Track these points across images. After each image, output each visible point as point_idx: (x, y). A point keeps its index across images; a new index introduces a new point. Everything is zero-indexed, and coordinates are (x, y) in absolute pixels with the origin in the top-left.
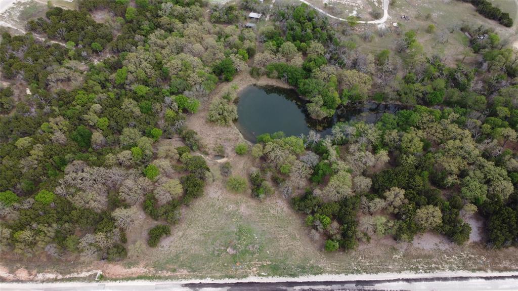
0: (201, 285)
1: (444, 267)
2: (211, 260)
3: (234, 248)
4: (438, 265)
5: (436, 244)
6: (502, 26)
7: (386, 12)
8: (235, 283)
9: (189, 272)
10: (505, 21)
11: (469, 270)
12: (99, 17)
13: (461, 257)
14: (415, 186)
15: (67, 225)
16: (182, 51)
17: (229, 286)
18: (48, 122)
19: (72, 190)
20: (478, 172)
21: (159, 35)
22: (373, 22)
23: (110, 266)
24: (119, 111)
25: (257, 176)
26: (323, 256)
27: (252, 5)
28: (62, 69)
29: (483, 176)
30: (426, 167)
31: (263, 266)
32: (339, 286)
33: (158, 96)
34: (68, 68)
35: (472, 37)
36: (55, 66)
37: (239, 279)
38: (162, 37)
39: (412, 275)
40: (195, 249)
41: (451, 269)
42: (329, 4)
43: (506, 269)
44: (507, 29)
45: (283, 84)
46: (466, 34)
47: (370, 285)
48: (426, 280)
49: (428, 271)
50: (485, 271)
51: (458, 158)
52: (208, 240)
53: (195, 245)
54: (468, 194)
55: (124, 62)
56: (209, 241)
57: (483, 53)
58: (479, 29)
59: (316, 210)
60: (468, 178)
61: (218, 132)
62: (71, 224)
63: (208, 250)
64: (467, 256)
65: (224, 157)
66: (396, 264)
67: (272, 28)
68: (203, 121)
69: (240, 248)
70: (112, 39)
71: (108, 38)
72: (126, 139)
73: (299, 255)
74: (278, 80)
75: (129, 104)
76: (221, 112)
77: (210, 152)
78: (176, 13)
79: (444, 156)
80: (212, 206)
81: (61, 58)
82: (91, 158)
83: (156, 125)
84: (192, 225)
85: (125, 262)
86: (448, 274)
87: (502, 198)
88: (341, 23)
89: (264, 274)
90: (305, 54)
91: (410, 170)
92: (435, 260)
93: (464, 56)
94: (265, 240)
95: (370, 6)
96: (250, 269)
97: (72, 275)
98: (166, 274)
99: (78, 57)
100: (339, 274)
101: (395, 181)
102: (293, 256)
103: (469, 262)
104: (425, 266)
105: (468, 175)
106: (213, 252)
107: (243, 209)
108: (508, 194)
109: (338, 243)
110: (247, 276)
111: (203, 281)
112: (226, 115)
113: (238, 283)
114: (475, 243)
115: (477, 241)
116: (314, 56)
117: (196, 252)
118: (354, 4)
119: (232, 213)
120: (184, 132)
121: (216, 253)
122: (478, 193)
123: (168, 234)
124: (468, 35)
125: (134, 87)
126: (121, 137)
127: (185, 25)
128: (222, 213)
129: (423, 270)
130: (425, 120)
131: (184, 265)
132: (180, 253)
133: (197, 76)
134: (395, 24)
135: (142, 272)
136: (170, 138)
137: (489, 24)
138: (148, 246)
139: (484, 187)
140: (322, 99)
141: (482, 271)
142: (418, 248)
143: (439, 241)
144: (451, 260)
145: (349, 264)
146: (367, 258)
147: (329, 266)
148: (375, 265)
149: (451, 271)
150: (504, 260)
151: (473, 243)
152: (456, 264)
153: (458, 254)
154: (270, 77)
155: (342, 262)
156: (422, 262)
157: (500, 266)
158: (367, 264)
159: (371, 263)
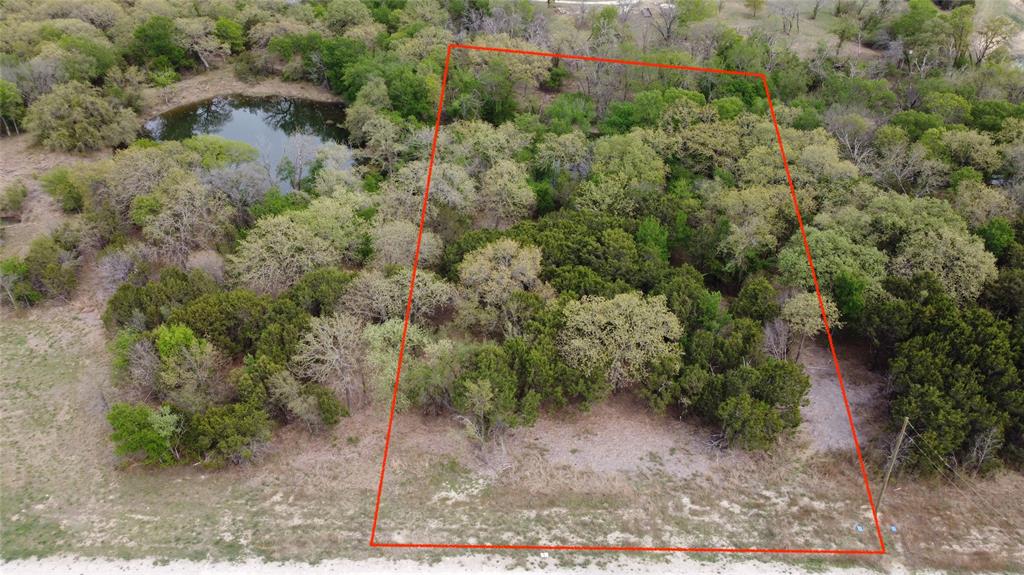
1: (663, 545)
4: (640, 534)
5: (653, 457)
11: (793, 562)
13: (758, 506)
26: (112, 485)
45: (319, 92)
60: (808, 229)
61: (43, 165)
64: (793, 502)
65: (17, 222)
66: (433, 524)
73: (11, 478)
90: (393, 28)
92: (627, 514)
103: (796, 528)
104: (570, 537)
114: (840, 457)
115: (844, 448)
122: (848, 268)
130: (683, 115)
139: (873, 253)
140: (384, 87)
141: (860, 566)
142: (565, 468)
143: (671, 444)
144: (706, 519)
145: (208, 518)
146: (308, 498)
147: (111, 524)
148: (328, 528)
149: (698, 563)
150: (975, 525)
151: (826, 455)
152: (731, 535)
153: (749, 495)
154: (287, 79)
155: (179, 512)
156: (563, 523)
157: (956, 547)
158: (291, 523)
159: (316, 520)
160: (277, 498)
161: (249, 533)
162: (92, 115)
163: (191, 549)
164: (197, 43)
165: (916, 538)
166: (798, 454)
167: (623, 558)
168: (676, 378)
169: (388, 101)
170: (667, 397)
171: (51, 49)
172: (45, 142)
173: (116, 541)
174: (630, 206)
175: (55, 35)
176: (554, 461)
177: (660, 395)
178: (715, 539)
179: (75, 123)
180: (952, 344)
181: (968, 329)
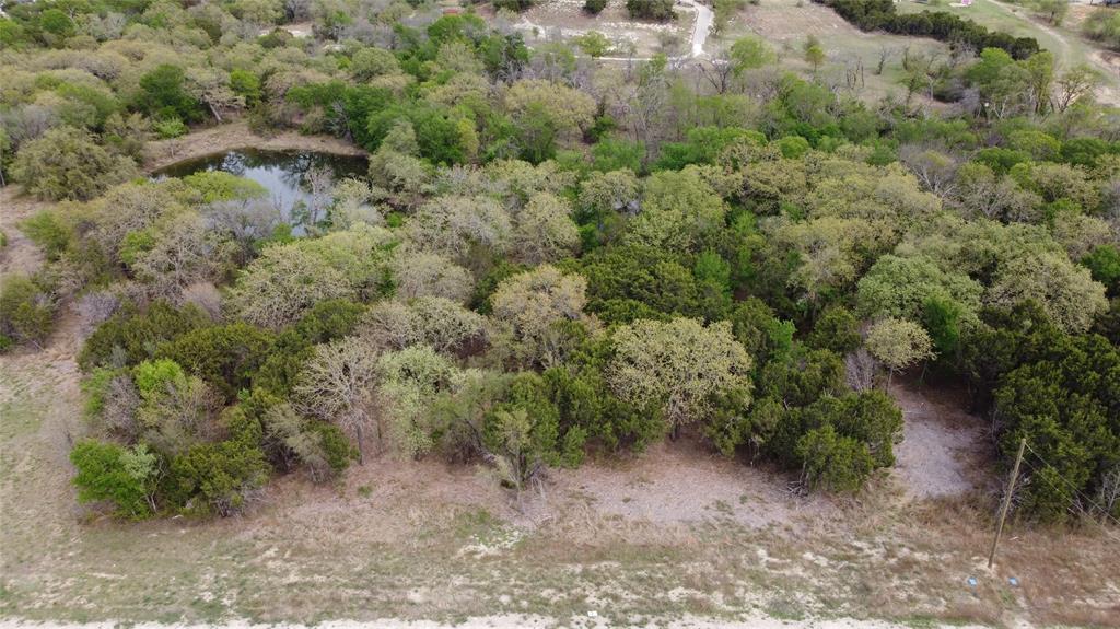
1: (737, 602)
4: (708, 589)
5: (721, 506)
7: (698, 47)
11: (896, 620)
13: (848, 558)
26: (73, 539)
45: (341, 145)
49: (637, 618)
50: (995, 624)
64: (890, 554)
66: (458, 581)
74: (324, 137)
87: (1061, 325)
90: (424, 80)
92: (692, 568)
103: (896, 582)
104: (623, 594)
114: (943, 504)
115: (946, 495)
129: (606, 612)
130: (743, 155)
139: (965, 282)
140: (411, 131)
141: (977, 623)
142: (615, 518)
143: (742, 492)
145: (185, 575)
146: (309, 553)
147: (68, 584)
148: (330, 586)
149: (779, 621)
150: (1110, 577)
151: (925, 502)
152: (818, 591)
153: (836, 546)
154: (306, 133)
155: (151, 570)
156: (615, 578)
157: (1090, 601)
158: (286, 581)
159: (316, 577)
160: (271, 553)
161: (234, 592)
162: (86, 162)
163: (162, 610)
164: (208, 94)
165: (1041, 592)
166: (893, 501)
167: (688, 617)
168: (745, 415)
169: (416, 147)
170: (736, 436)
171: (49, 98)
172: (33, 190)
173: (72, 602)
174: (687, 240)
175: (53, 84)
176: (603, 510)
177: (727, 432)
178: (799, 595)
179: (67, 170)
180: (1066, 372)
181: (1083, 356)
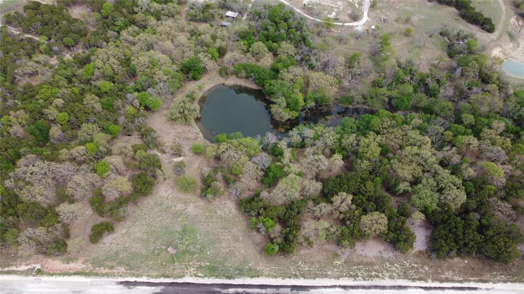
0: (136, 284)
1: (383, 275)
2: (150, 259)
3: (176, 248)
4: (379, 273)
5: (380, 252)
6: (484, 31)
7: (366, 14)
8: (170, 283)
9: (126, 270)
10: (487, 27)
11: (410, 279)
12: (77, 12)
13: (403, 265)
14: (366, 192)
15: (11, 218)
16: (153, 48)
17: (163, 285)
18: (9, 115)
19: (21, 184)
20: (431, 181)
21: (131, 32)
22: (351, 24)
23: (50, 260)
24: (80, 106)
25: (209, 176)
26: (263, 259)
27: (229, 3)
28: (30, 63)
29: (435, 184)
30: (381, 173)
31: (201, 267)
32: (274, 291)
33: (121, 92)
34: (37, 62)
35: (451, 41)
36: (24, 60)
37: (174, 279)
38: (135, 34)
39: (350, 282)
40: (137, 247)
41: (391, 277)
42: (309, 4)
43: (447, 280)
44: (489, 34)
45: (252, 84)
46: (446, 38)
47: (305, 291)
48: (364, 287)
49: (367, 279)
50: (426, 281)
51: (414, 165)
52: (150, 238)
53: (137, 243)
54: (418, 202)
55: (92, 58)
56: (152, 239)
57: (457, 58)
58: (459, 34)
59: (261, 212)
60: (420, 186)
61: (178, 131)
62: (15, 217)
63: (149, 248)
64: (410, 265)
65: (181, 156)
66: (336, 270)
67: (246, 27)
68: (164, 119)
69: (181, 248)
70: (86, 35)
71: (82, 33)
72: (83, 134)
73: (239, 257)
74: (247, 80)
75: (91, 99)
76: (182, 111)
77: (167, 151)
78: (152, 10)
79: (400, 162)
80: (161, 205)
81: (32, 52)
82: (45, 153)
83: (116, 122)
84: (137, 223)
85: (64, 257)
86: (388, 282)
87: (454, 207)
88: (317, 25)
89: (201, 275)
90: (275, 55)
91: (363, 176)
92: (376, 267)
93: (439, 61)
94: (208, 241)
95: (350, 8)
96: (188, 270)
97: (11, 268)
98: (103, 270)
99: (50, 52)
100: (276, 278)
101: (346, 186)
102: (233, 258)
103: (411, 271)
104: (364, 273)
105: (420, 182)
106: (154, 250)
107: (191, 209)
108: (460, 204)
109: (277, 247)
110: (184, 276)
111: (139, 280)
112: (187, 113)
113: (173, 283)
114: (420, 252)
115: (422, 250)
116: (284, 57)
117: (137, 250)
118: (334, 6)
119: (179, 212)
120: (143, 129)
121: (157, 252)
122: (428, 202)
123: (111, 232)
124: (447, 40)
125: (99, 83)
126: (79, 133)
127: (160, 22)
128: (169, 212)
129: (362, 277)
130: (385, 125)
131: (122, 262)
132: (120, 251)
133: (162, 73)
134: (373, 27)
135: (80, 268)
136: (129, 135)
137: (470, 28)
138: (90, 242)
139: (435, 194)
141: (422, 280)
142: (361, 255)
143: (384, 248)
144: (392, 269)
145: (288, 268)
146: (307, 263)
147: (268, 269)
148: (314, 270)
150: (447, 271)
152: (397, 273)
153: (401, 263)
154: (239, 77)
155: (281, 266)
156: (362, 270)
157: (442, 276)
158: (306, 269)
159: (311, 268)
160: (300, 263)
161: (298, 271)
164: (207, 65)
165: (435, 274)
166: (412, 251)
168: (386, 235)
169: (286, 105)
170: (384, 239)
175: (157, 64)
177: (382, 238)
178: (394, 274)
180: (450, 228)
